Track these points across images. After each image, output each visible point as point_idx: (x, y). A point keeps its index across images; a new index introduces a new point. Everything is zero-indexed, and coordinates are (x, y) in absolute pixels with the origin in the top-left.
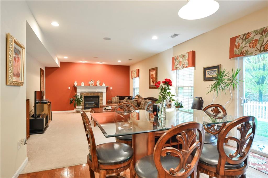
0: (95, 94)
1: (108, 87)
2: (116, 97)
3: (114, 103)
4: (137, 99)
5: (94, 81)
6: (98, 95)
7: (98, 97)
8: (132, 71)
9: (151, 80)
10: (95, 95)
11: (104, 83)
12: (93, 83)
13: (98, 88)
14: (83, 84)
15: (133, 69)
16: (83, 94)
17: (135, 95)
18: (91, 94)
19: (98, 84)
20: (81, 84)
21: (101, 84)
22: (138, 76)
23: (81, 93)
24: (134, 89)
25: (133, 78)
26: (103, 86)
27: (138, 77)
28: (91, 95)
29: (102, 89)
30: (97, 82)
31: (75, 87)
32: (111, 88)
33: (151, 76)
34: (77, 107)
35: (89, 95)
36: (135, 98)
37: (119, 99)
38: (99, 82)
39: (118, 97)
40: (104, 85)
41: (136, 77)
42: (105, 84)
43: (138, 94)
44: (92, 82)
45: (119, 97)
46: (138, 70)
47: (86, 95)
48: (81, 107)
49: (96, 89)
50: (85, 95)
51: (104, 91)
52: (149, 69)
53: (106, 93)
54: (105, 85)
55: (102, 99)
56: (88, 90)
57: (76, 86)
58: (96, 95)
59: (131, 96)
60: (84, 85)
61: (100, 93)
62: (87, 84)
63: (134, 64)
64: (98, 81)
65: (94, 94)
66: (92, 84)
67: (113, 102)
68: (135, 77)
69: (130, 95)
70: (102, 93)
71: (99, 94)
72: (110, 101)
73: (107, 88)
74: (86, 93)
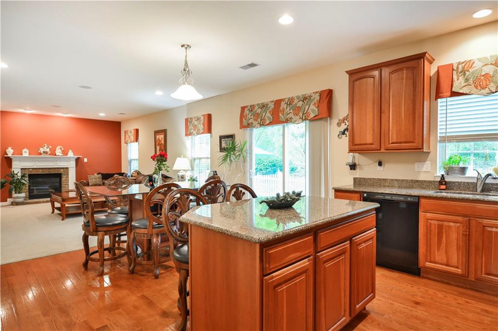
0: (53, 170)
1: (78, 158)
2: (96, 175)
3: (92, 185)
4: (134, 177)
5: (50, 147)
6: (60, 172)
7: (59, 176)
8: (125, 131)
9: (158, 148)
10: (53, 172)
11: (70, 151)
12: (48, 150)
13: (59, 159)
14: (25, 152)
15: (128, 129)
16: (26, 170)
17: (132, 171)
18: (44, 170)
19: (58, 152)
20: (22, 152)
21: (65, 153)
22: (137, 140)
23: (22, 169)
24: (130, 162)
25: (127, 143)
26: (68, 156)
27: (137, 141)
28: (43, 172)
29: (67, 161)
30: (57, 148)
31: (9, 157)
32: (86, 160)
33: (158, 142)
34: (15, 195)
35: (40, 172)
36: (132, 176)
37: (102, 178)
38: (61, 149)
39: (100, 175)
40: (71, 154)
41: (133, 142)
42: (73, 151)
43: (137, 169)
44: (45, 148)
45: (102, 175)
46: (137, 131)
47: (32, 173)
48: (23, 195)
49: (54, 161)
50: (30, 173)
51: (72, 166)
52: (155, 131)
53: (75, 169)
54: (72, 154)
55: (67, 180)
56: (37, 163)
57: (10, 155)
58: (57, 173)
59: (124, 173)
60: (29, 155)
61: (63, 168)
62: (35, 151)
63: (128, 120)
64: (59, 147)
65: (50, 170)
66: (45, 153)
67: (90, 184)
68: (131, 142)
69: (122, 172)
70: (67, 168)
71: (62, 170)
72: (85, 182)
73: (78, 160)
74: (33, 169)
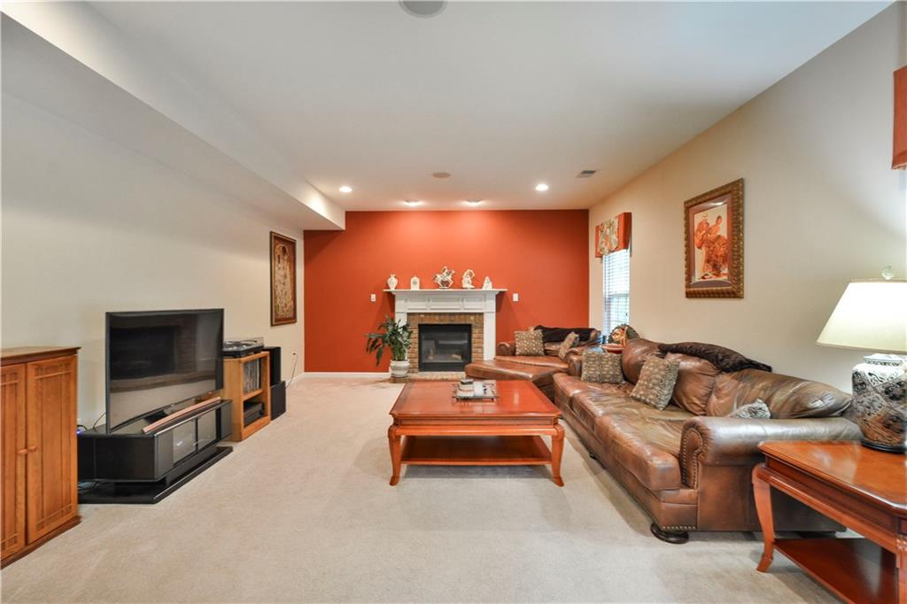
0: (457, 317)
1: (500, 292)
2: (532, 329)
3: (520, 355)
4: (618, 342)
5: (453, 272)
6: (468, 322)
7: (467, 329)
8: (597, 228)
10: (457, 321)
11: (487, 278)
12: (449, 278)
13: (466, 295)
14: (415, 283)
15: (606, 219)
16: (416, 317)
17: (613, 326)
18: (442, 317)
19: (467, 283)
20: (410, 283)
21: (478, 283)
22: (626, 242)
23: (409, 314)
24: (608, 302)
25: (601, 257)
26: (483, 289)
27: (626, 247)
28: (442, 321)
29: (481, 300)
30: (465, 274)
31: (390, 293)
32: (516, 297)
33: (700, 235)
34: (393, 363)
35: (436, 321)
36: (611, 340)
37: (543, 338)
38: (471, 274)
39: (540, 331)
40: (488, 286)
41: (617, 249)
42: (491, 280)
43: (625, 320)
44: (445, 274)
45: (543, 332)
46: (627, 218)
47: (424, 323)
48: (405, 364)
49: (458, 300)
50: (421, 323)
51: (488, 308)
52: (686, 203)
53: (494, 315)
54: (491, 284)
55: (481, 338)
56: (431, 303)
57: (392, 289)
58: (463, 323)
59: (593, 329)
60: (420, 288)
61: (475, 314)
62: (428, 281)
63: (605, 199)
64: (468, 271)
65: (453, 318)
66: (445, 283)
67: (518, 351)
68: (611, 251)
69: (590, 327)
70: (481, 314)
71: (472, 318)
72: (508, 345)
73: (500, 298)
74: (425, 314)
